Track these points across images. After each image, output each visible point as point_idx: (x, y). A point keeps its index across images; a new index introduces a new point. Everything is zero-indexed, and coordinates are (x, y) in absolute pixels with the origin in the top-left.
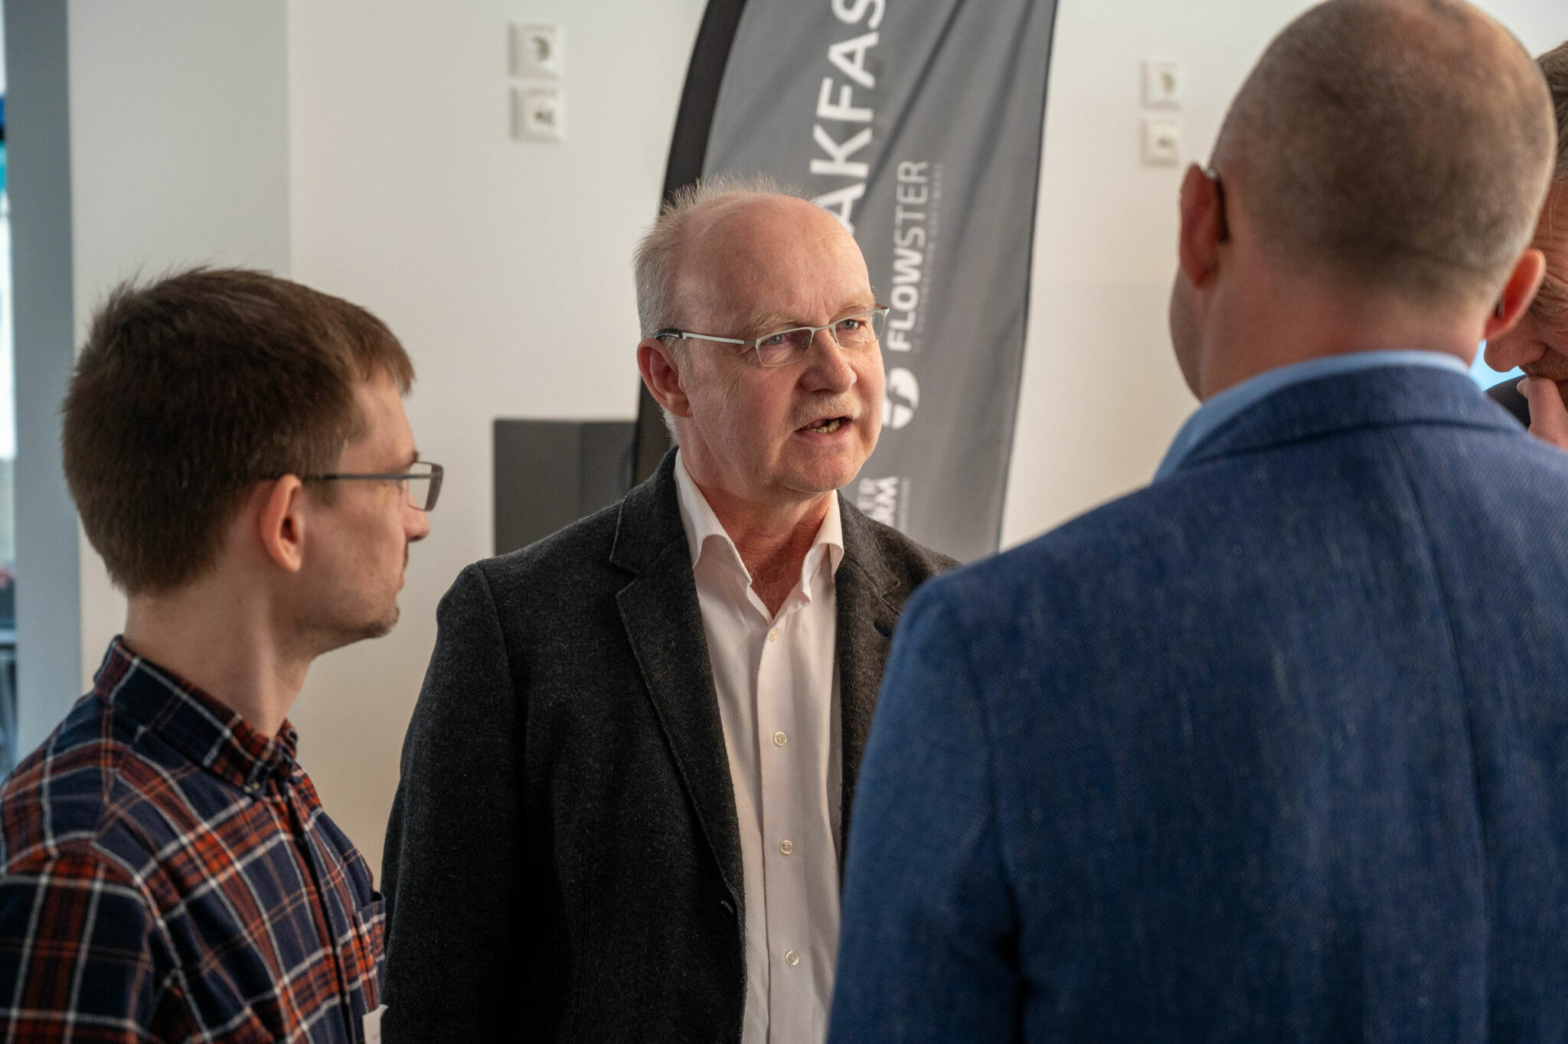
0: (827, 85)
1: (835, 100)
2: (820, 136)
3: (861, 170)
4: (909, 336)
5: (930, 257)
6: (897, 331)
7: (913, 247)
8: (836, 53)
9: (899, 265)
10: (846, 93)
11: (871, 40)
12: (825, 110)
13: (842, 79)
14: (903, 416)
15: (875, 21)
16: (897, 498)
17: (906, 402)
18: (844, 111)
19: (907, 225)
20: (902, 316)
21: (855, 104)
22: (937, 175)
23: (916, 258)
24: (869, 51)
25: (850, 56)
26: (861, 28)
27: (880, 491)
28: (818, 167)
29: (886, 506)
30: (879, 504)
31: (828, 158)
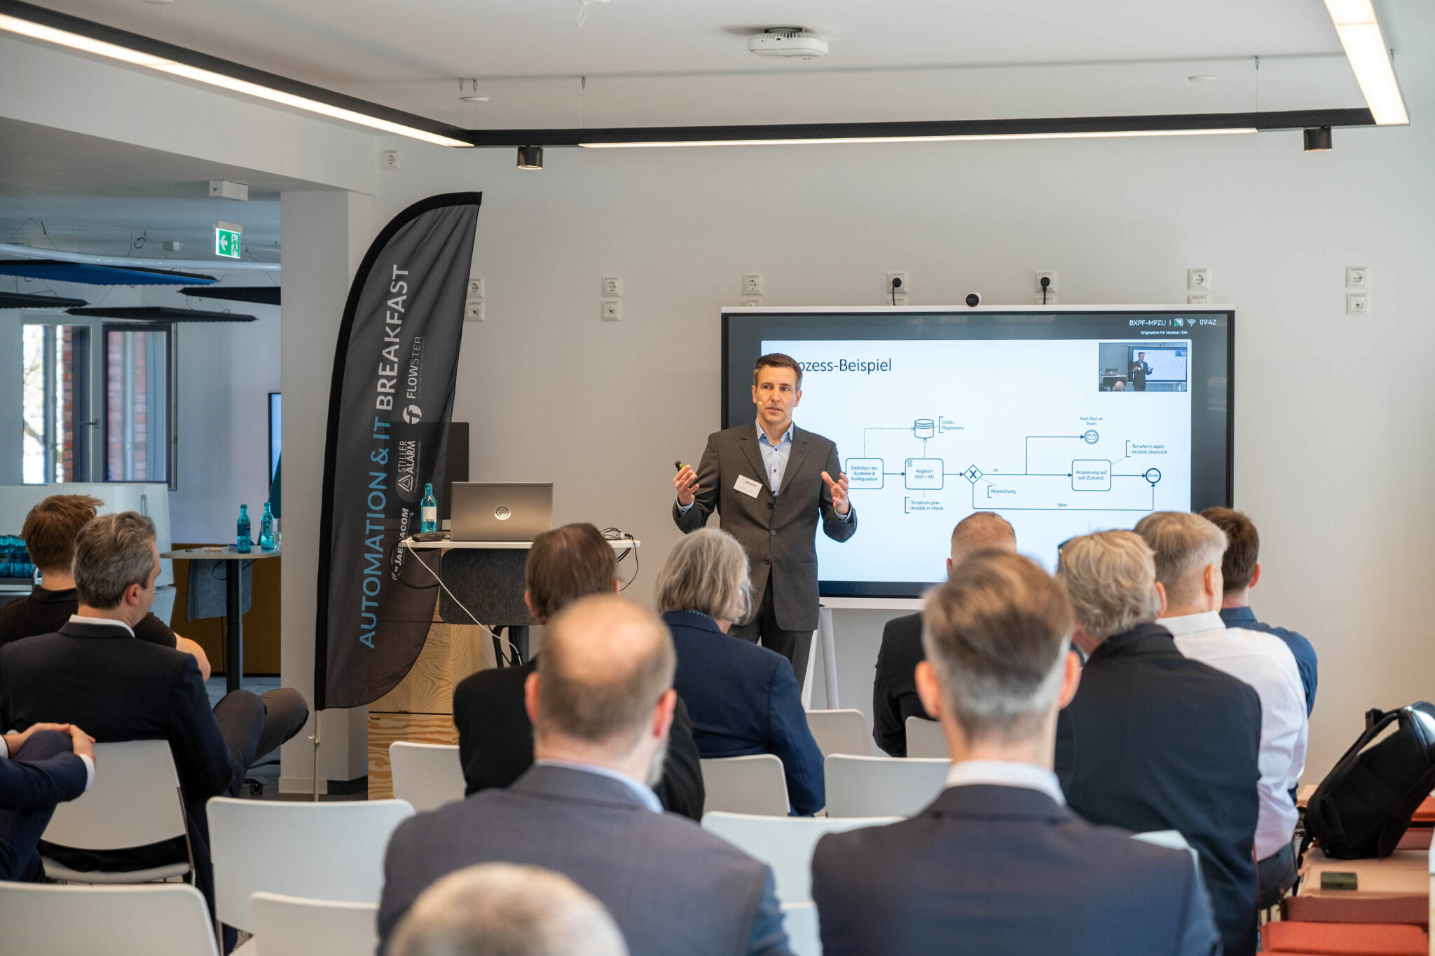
0: (388, 313)
1: (392, 318)
2: (387, 329)
3: (397, 340)
4: (414, 394)
5: (421, 368)
6: (410, 392)
7: (415, 365)
8: (390, 303)
9: (410, 371)
10: (396, 315)
11: (405, 297)
12: (389, 321)
13: (393, 311)
14: (415, 421)
15: (404, 292)
16: (416, 448)
17: (417, 416)
18: (396, 321)
19: (415, 357)
20: (412, 387)
21: (399, 319)
22: (424, 341)
23: (416, 368)
24: (403, 301)
25: (397, 303)
26: (399, 294)
27: (409, 445)
28: (387, 339)
29: (412, 450)
30: (408, 449)
31: (390, 336)
